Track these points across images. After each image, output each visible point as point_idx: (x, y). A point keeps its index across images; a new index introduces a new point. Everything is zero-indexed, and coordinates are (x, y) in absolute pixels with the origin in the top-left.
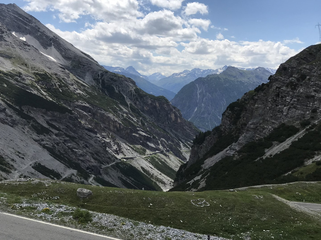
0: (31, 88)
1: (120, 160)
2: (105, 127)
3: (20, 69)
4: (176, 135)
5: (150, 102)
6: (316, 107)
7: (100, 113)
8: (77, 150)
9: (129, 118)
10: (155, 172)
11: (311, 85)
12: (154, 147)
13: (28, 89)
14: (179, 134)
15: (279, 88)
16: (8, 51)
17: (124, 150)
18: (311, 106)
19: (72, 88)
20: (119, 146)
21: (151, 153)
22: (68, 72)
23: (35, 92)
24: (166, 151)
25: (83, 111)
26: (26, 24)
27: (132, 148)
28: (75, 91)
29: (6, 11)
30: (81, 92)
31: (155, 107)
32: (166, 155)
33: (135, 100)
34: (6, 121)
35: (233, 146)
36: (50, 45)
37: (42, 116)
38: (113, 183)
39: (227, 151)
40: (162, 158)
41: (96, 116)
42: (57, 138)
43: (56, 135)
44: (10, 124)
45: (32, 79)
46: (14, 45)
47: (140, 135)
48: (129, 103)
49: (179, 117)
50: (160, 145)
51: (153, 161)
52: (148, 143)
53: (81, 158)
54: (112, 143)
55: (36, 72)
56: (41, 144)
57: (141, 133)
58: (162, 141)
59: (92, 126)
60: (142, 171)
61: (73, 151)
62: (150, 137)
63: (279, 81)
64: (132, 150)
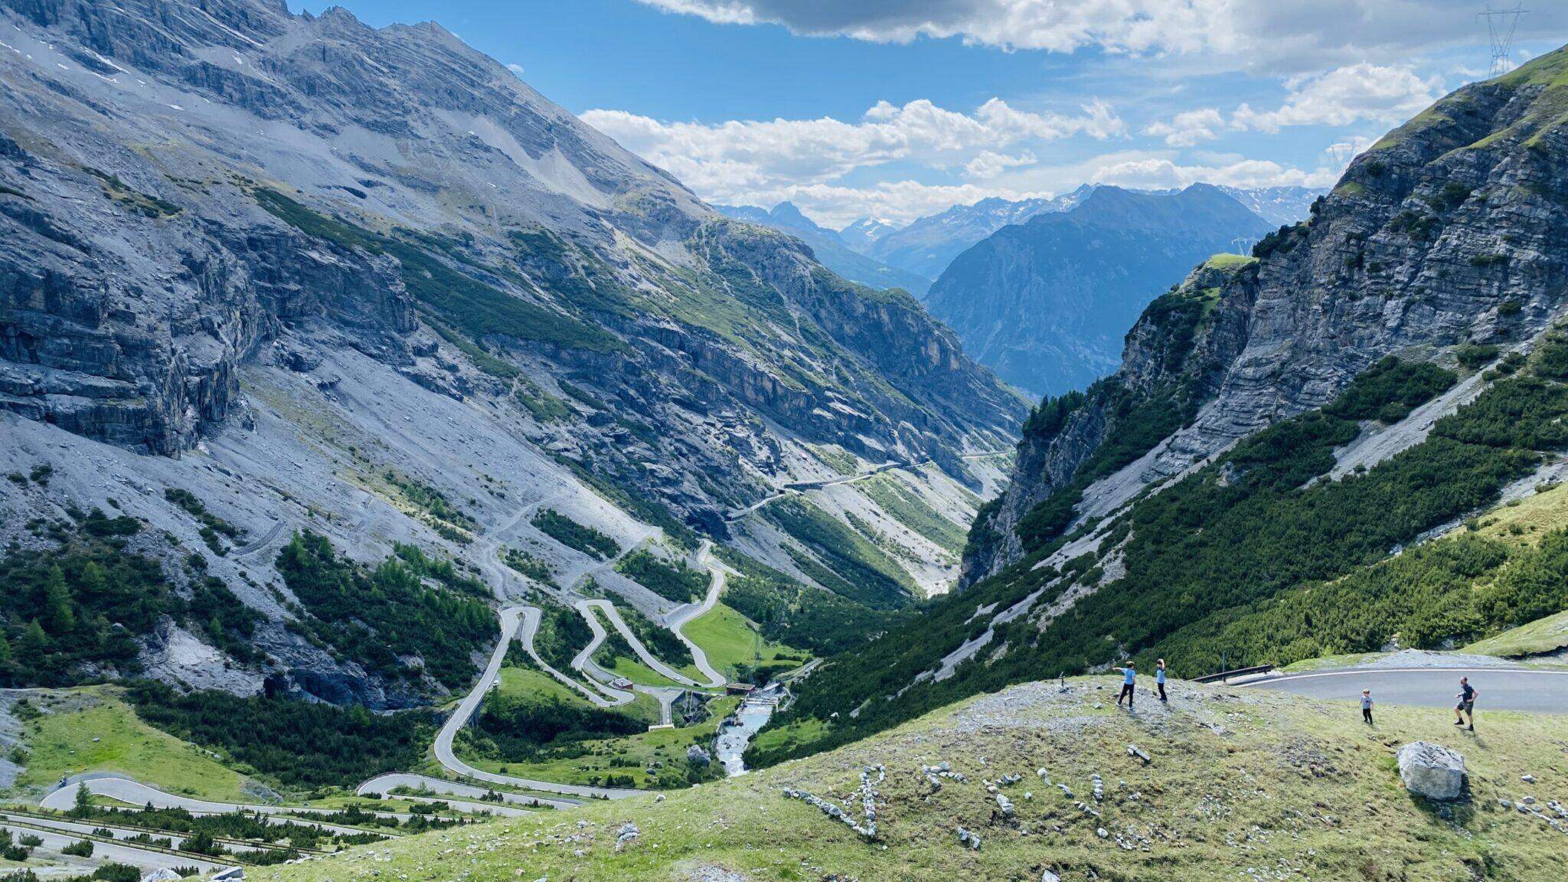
0: (504, 281)
1: (781, 492)
2: (731, 394)
3: (467, 223)
4: (946, 411)
5: (861, 309)
6: (1514, 295)
7: (713, 351)
8: (654, 467)
9: (801, 362)
10: (889, 527)
11: (1492, 221)
12: (882, 449)
13: (497, 282)
14: (954, 407)
15: (1361, 238)
16: (426, 170)
17: (791, 462)
18: (1495, 292)
19: (624, 274)
20: (774, 448)
21: (874, 467)
22: (610, 226)
23: (517, 293)
24: (917, 460)
25: (660, 347)
26: (472, 84)
27: (814, 455)
28: (635, 285)
29: (412, 46)
30: (653, 288)
31: (878, 325)
32: (918, 474)
33: (814, 305)
34: (440, 382)
35: (1178, 441)
36: (547, 146)
37: (545, 365)
38: (766, 563)
39: (1159, 456)
40: (908, 484)
41: (701, 362)
42: (595, 431)
43: (592, 421)
44: (454, 391)
45: (505, 252)
46: (443, 149)
47: (836, 412)
48: (795, 315)
49: (955, 354)
50: (899, 442)
51: (879, 495)
52: (861, 437)
53: (668, 491)
54: (754, 441)
55: (516, 229)
56: (549, 453)
57: (838, 406)
58: (903, 432)
59: (691, 390)
60: (848, 523)
61: (643, 470)
62: (866, 420)
63: (1358, 214)
64: (814, 461)
